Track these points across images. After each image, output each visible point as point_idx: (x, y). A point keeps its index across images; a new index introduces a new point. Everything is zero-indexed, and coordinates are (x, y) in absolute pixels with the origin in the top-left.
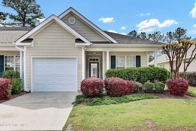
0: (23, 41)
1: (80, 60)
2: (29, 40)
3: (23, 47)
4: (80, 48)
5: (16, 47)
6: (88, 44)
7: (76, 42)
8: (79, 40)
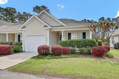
0: (22, 28)
1: (46, 36)
2: (24, 27)
3: (22, 31)
4: (47, 30)
5: (20, 31)
6: (50, 27)
7: (44, 27)
8: (45, 26)
